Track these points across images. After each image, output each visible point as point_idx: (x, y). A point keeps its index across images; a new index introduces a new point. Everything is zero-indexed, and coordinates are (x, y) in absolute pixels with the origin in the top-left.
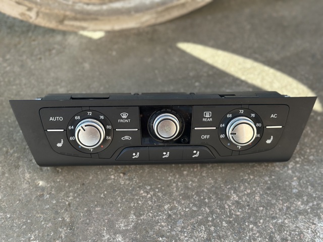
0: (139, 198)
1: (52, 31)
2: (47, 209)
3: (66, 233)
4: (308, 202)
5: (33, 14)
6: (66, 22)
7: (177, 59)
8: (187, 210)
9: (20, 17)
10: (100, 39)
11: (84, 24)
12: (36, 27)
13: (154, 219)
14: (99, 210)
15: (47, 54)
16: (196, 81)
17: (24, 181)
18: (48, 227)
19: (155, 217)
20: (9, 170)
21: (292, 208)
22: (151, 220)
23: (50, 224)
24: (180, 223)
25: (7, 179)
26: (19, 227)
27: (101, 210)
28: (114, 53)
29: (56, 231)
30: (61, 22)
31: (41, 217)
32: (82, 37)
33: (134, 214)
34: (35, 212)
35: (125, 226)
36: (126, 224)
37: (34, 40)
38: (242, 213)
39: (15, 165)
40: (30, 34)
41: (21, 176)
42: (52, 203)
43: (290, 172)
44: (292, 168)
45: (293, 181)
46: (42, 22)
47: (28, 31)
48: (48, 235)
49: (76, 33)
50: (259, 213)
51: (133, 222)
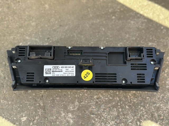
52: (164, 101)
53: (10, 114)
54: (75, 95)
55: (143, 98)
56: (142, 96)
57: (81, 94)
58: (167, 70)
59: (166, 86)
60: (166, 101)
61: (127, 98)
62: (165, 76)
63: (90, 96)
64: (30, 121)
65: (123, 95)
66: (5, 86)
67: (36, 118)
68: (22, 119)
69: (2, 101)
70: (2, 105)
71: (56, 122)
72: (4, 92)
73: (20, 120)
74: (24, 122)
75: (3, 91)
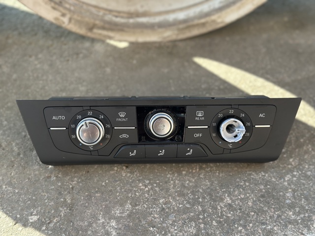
0: (137, 190)
1: (83, 38)
2: (52, 189)
3: (65, 213)
4: (299, 213)
5: (65, 20)
6: (95, 31)
8: (180, 206)
10: (124, 49)
11: (111, 34)
12: (70, 33)
13: (148, 210)
14: (99, 196)
15: (75, 57)
17: (35, 163)
18: (50, 206)
19: (149, 209)
20: (25, 152)
21: (283, 217)
22: (145, 211)
23: (52, 203)
24: (172, 217)
25: (21, 159)
26: (24, 202)
27: (100, 196)
28: (135, 62)
30: (91, 29)
31: (45, 195)
32: (108, 45)
33: (130, 204)
34: (40, 191)
35: (120, 213)
36: (121, 211)
37: (65, 44)
38: (233, 215)
39: (30, 148)
40: (63, 39)
41: (34, 158)
42: (57, 185)
43: (286, 184)
44: (288, 181)
45: (287, 193)
46: (73, 28)
47: (61, 36)
48: (49, 212)
49: (103, 42)
50: (249, 217)
51: (128, 210)
52: (280, 223)
53: (12, 208)
54: (128, 193)
55: (243, 213)
56: (243, 210)
57: (137, 194)
58: (288, 177)
59: (285, 199)
60: (284, 222)
61: (216, 209)
62: (284, 185)
63: (153, 198)
64: (43, 224)
65: (210, 203)
66: (16, 165)
67: (55, 221)
68: (29, 218)
69: (4, 187)
70: (3, 192)
71: (86, 231)
72: (11, 174)
73: (26, 219)
74: (32, 223)
75: (10, 173)
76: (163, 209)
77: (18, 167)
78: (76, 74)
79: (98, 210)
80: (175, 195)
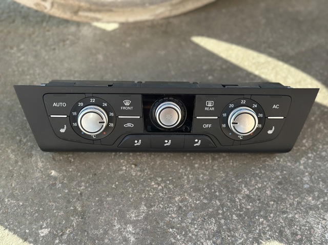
0: (150, 190)
1: (66, 22)
2: (59, 198)
3: (78, 222)
4: (319, 198)
5: (47, 5)
6: (81, 13)
7: (190, 53)
8: (198, 202)
9: (35, 8)
10: (114, 31)
11: (98, 15)
12: (51, 17)
13: (165, 210)
14: (110, 201)
15: (61, 44)
16: (209, 75)
17: (37, 170)
18: (60, 216)
20: (22, 159)
21: (303, 203)
22: (161, 211)
23: (62, 213)
24: (191, 215)
25: (20, 168)
26: (31, 215)
27: (112, 200)
28: (128, 45)
29: (67, 220)
30: (76, 12)
31: (53, 205)
32: (96, 28)
33: (145, 205)
34: (47, 201)
35: (136, 217)
36: (137, 215)
37: (48, 31)
38: (253, 206)
39: (28, 154)
40: (44, 24)
41: (34, 164)
42: (64, 192)
43: (302, 167)
44: (304, 163)
45: (304, 177)
46: (57, 13)
47: (42, 21)
48: (60, 223)
49: (89, 24)
50: (269, 207)
51: (143, 212)
52: (301, 210)
53: (19, 223)
54: (141, 194)
55: (263, 203)
56: (262, 200)
57: (151, 194)
58: (304, 160)
59: (303, 184)
60: (305, 209)
61: (235, 201)
62: (300, 169)
63: (168, 197)
64: (55, 237)
65: (228, 196)
66: (15, 175)
67: (67, 232)
68: (40, 231)
69: (6, 200)
70: (6, 206)
71: (103, 239)
72: (12, 185)
73: (36, 233)
74: (43, 237)
75: (10, 184)
76: (180, 208)
77: (18, 176)
78: (66, 65)
79: (112, 215)
80: (191, 191)
